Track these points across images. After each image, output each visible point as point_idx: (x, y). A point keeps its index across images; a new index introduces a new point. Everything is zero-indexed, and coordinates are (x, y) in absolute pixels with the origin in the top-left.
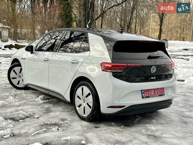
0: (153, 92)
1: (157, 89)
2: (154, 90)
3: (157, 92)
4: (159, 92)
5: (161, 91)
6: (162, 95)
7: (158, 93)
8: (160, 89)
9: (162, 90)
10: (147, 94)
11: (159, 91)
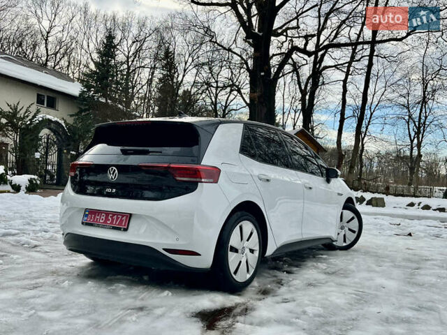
0: (104, 218)
1: (114, 213)
2: (107, 213)
3: (113, 220)
4: (116, 222)
5: (122, 221)
6: (119, 229)
7: (112, 223)
8: (120, 217)
9: (125, 218)
10: (91, 218)
11: (118, 218)
